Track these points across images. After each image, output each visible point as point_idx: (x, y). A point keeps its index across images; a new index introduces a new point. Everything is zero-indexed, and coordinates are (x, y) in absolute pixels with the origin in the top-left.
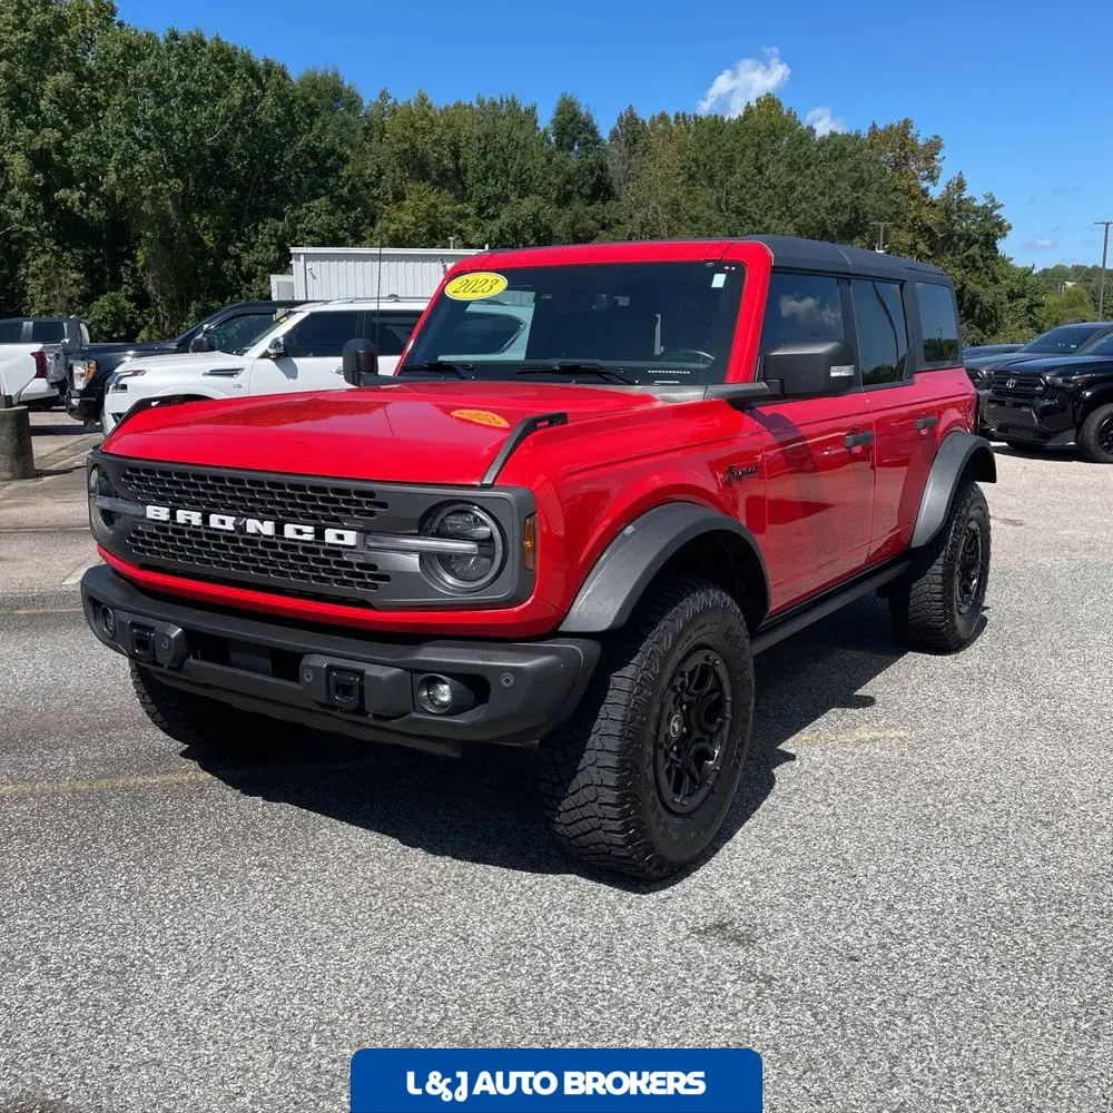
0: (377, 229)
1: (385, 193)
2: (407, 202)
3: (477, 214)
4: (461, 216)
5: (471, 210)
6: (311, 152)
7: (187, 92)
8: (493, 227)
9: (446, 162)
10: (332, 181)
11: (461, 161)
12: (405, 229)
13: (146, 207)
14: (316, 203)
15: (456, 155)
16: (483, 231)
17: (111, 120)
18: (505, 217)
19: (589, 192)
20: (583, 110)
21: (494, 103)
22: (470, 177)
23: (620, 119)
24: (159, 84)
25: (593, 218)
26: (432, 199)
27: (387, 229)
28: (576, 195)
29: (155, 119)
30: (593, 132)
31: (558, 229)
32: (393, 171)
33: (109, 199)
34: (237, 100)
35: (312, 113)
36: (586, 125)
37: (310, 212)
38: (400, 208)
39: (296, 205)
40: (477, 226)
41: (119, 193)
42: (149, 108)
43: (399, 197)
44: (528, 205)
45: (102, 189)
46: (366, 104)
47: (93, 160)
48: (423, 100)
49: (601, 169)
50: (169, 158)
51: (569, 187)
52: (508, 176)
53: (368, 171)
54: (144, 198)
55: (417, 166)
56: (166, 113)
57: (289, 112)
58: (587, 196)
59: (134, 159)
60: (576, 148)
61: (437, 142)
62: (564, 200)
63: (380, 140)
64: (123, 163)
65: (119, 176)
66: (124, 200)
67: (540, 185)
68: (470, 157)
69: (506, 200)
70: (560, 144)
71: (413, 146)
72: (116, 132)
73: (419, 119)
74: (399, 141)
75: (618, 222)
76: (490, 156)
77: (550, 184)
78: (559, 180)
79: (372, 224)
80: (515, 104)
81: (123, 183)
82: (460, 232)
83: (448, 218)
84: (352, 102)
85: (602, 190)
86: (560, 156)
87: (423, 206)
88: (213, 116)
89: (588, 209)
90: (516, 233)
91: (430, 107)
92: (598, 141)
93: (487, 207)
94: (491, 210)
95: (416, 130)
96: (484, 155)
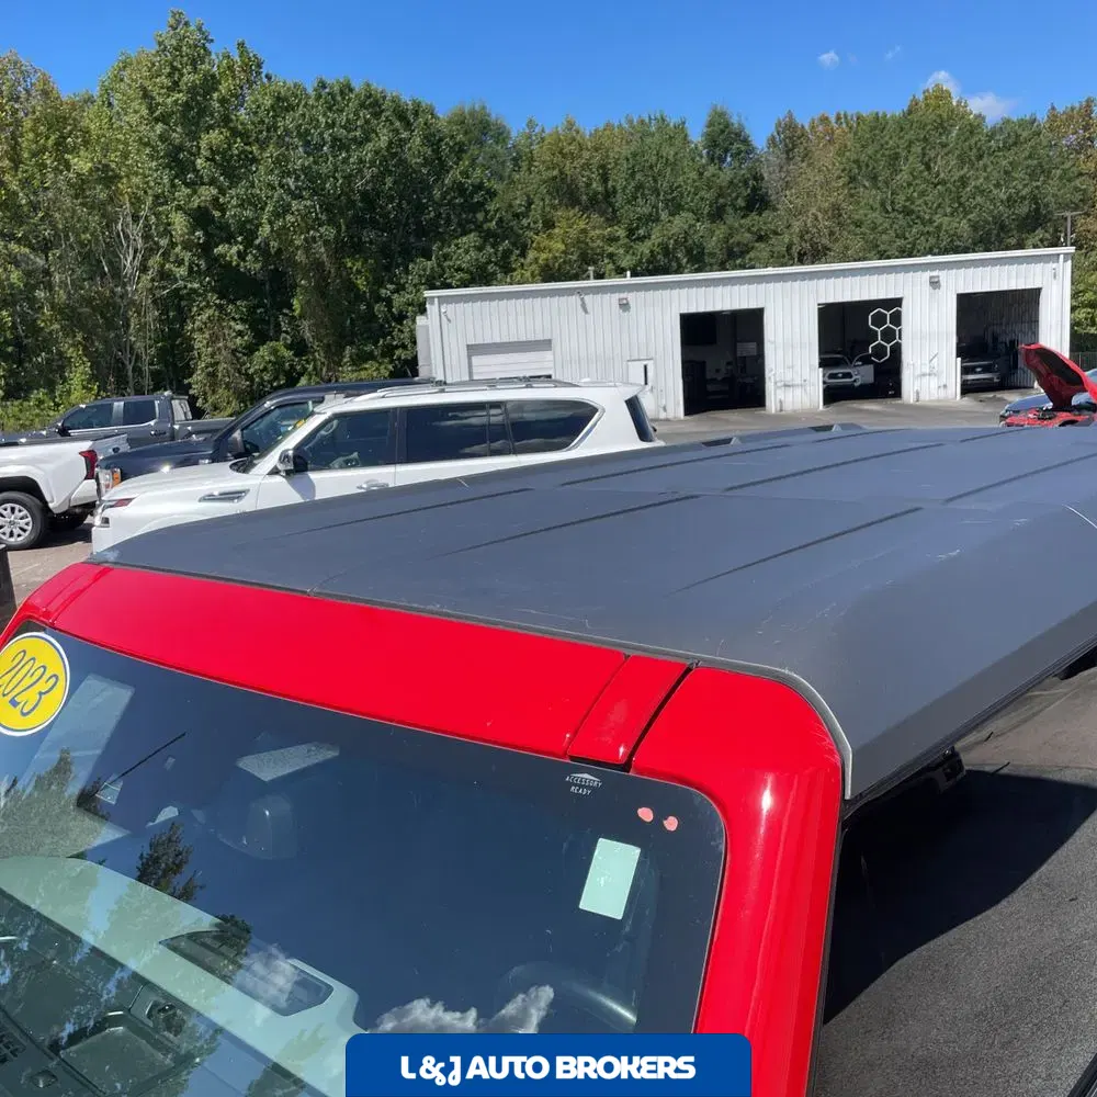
0: (528, 260)
1: (535, 223)
2: (557, 230)
3: (627, 237)
4: (613, 240)
5: (621, 233)
6: (460, 188)
7: (335, 139)
8: (644, 248)
9: (594, 185)
10: (480, 216)
11: (610, 184)
12: (556, 258)
13: (300, 257)
14: (465, 239)
15: (605, 179)
16: (634, 254)
17: (262, 175)
18: (656, 237)
19: (743, 204)
20: (734, 120)
21: (642, 122)
22: (619, 200)
23: (779, 124)
24: (307, 132)
25: (749, 230)
26: (582, 225)
27: (536, 259)
28: (730, 210)
29: (304, 169)
30: (746, 141)
31: (712, 244)
32: (543, 200)
33: (264, 250)
34: (383, 141)
35: (460, 150)
36: (738, 135)
37: (459, 248)
38: (550, 237)
39: (444, 243)
40: (628, 249)
41: (274, 244)
42: (299, 158)
43: (549, 224)
44: (679, 223)
45: (257, 242)
46: (514, 134)
47: (248, 213)
48: (570, 125)
49: (755, 178)
50: (321, 207)
51: (721, 201)
52: (659, 195)
53: (518, 202)
54: (297, 248)
55: (567, 192)
56: (315, 163)
57: (436, 151)
58: (741, 209)
59: (287, 209)
60: (729, 159)
61: (587, 166)
62: (717, 215)
63: (529, 169)
64: (277, 215)
65: (272, 227)
66: (279, 251)
67: (692, 201)
68: (618, 180)
69: (657, 220)
70: (712, 159)
71: (561, 172)
72: (269, 184)
73: (566, 146)
74: (548, 168)
75: (776, 233)
76: (638, 176)
77: (702, 199)
78: (709, 195)
79: (523, 255)
80: (663, 120)
81: (280, 234)
82: (611, 256)
83: (599, 243)
84: (502, 134)
85: (758, 201)
86: (712, 169)
87: (573, 233)
88: (361, 161)
89: (742, 221)
90: (666, 251)
91: (578, 132)
92: (750, 150)
93: (637, 228)
94: (641, 232)
95: (564, 156)
96: (633, 175)
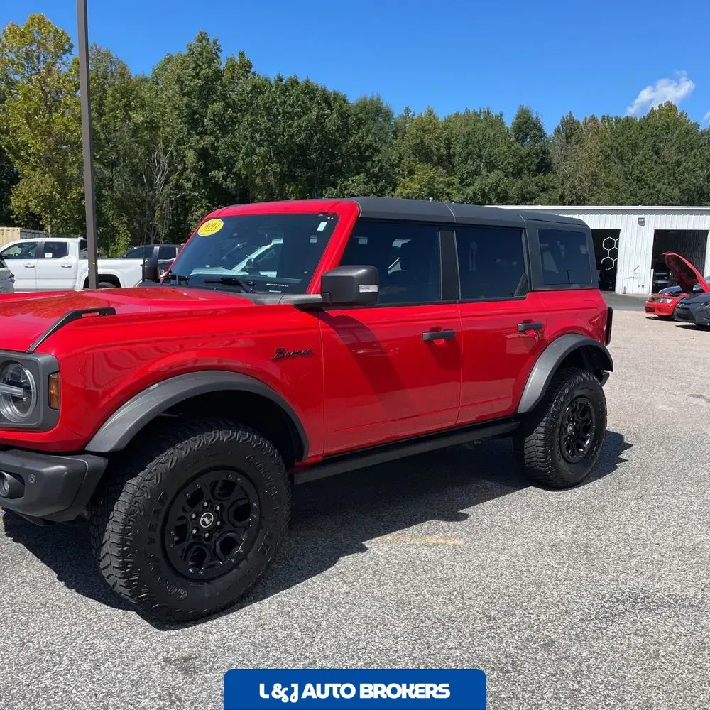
0: (396, 194)
1: (403, 171)
2: (416, 176)
3: (460, 183)
4: (450, 185)
5: (456, 180)
6: (358, 147)
7: (285, 113)
8: (470, 191)
9: (442, 150)
10: (369, 164)
11: (452, 150)
12: (413, 192)
13: (258, 181)
14: (357, 177)
15: (448, 146)
16: (463, 194)
17: (241, 131)
18: (477, 185)
19: (535, 168)
20: (534, 116)
21: (476, 113)
22: (456, 160)
23: (563, 121)
24: (270, 108)
25: (537, 185)
26: (432, 174)
27: (402, 193)
28: (526, 171)
29: (267, 129)
30: (540, 129)
31: (511, 192)
32: (409, 157)
33: (237, 175)
34: (313, 115)
35: (360, 123)
36: (535, 125)
37: (354, 182)
38: (411, 180)
39: (346, 178)
40: (459, 191)
41: (244, 172)
42: (264, 122)
43: (411, 172)
44: (494, 177)
45: (234, 170)
46: (396, 116)
47: (232, 154)
48: (430, 113)
49: (544, 152)
50: (274, 153)
51: (521, 165)
52: (481, 158)
53: (394, 157)
54: (257, 175)
55: (424, 153)
56: (273, 125)
57: (346, 123)
58: (533, 171)
59: (254, 152)
60: (528, 140)
61: (437, 139)
62: (518, 173)
63: (403, 138)
64: (247, 155)
65: (244, 162)
66: (247, 177)
67: (502, 164)
68: (457, 148)
69: (479, 174)
70: (517, 139)
71: (422, 141)
72: (244, 137)
73: (427, 125)
74: (413, 138)
75: (554, 187)
76: (470, 147)
77: (509, 163)
78: (514, 161)
79: (394, 190)
80: (489, 113)
81: (246, 166)
82: (448, 194)
83: (441, 186)
84: (388, 116)
85: (544, 167)
86: (517, 145)
87: (425, 178)
88: (300, 126)
89: (533, 179)
90: (484, 195)
91: (434, 117)
92: (542, 135)
93: (467, 178)
94: (469, 181)
95: (424, 131)
96: (467, 146)
